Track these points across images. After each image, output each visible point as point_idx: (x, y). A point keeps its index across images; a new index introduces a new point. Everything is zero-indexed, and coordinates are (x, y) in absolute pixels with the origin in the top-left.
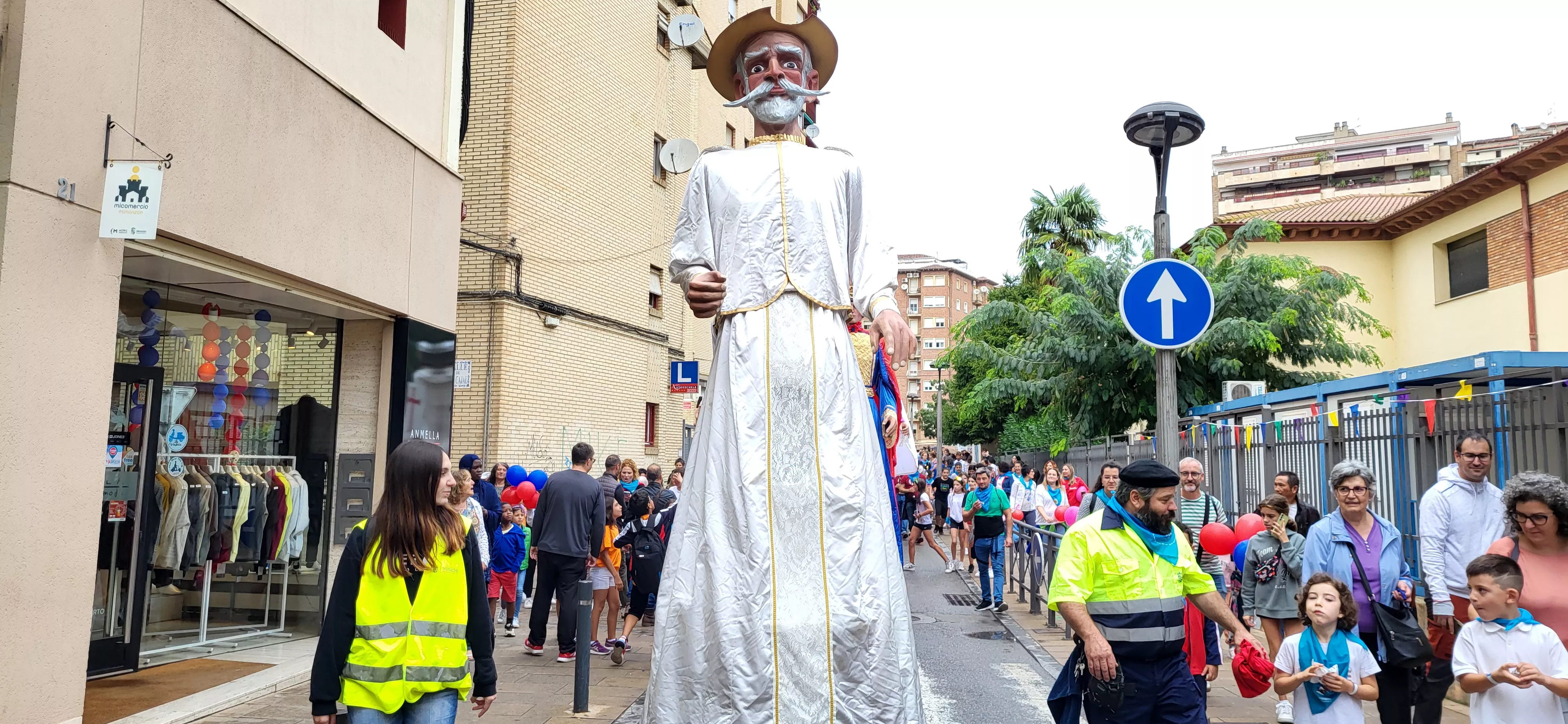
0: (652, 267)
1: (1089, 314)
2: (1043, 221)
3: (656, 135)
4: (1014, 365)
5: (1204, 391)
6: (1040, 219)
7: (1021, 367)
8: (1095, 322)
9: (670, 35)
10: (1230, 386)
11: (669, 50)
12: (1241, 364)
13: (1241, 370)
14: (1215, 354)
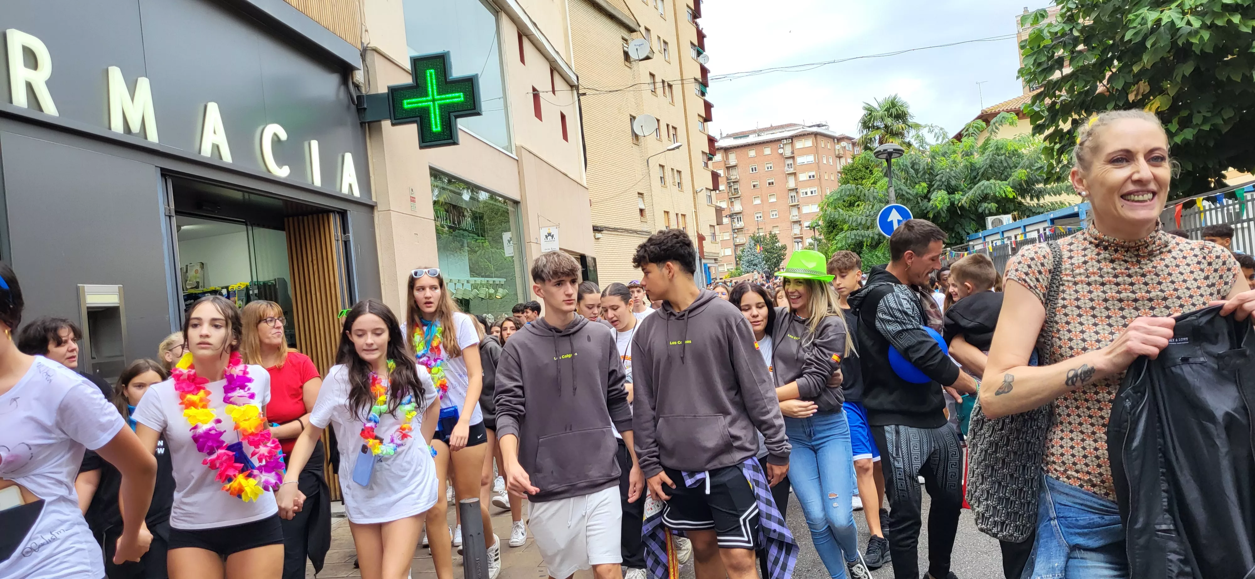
0: (639, 193)
1: (900, 189)
2: (872, 122)
3: (631, 115)
4: (859, 221)
5: (977, 224)
6: (870, 121)
7: (863, 222)
8: (904, 193)
9: (631, 54)
10: (990, 220)
11: (630, 62)
12: (997, 205)
13: (998, 209)
14: (980, 202)
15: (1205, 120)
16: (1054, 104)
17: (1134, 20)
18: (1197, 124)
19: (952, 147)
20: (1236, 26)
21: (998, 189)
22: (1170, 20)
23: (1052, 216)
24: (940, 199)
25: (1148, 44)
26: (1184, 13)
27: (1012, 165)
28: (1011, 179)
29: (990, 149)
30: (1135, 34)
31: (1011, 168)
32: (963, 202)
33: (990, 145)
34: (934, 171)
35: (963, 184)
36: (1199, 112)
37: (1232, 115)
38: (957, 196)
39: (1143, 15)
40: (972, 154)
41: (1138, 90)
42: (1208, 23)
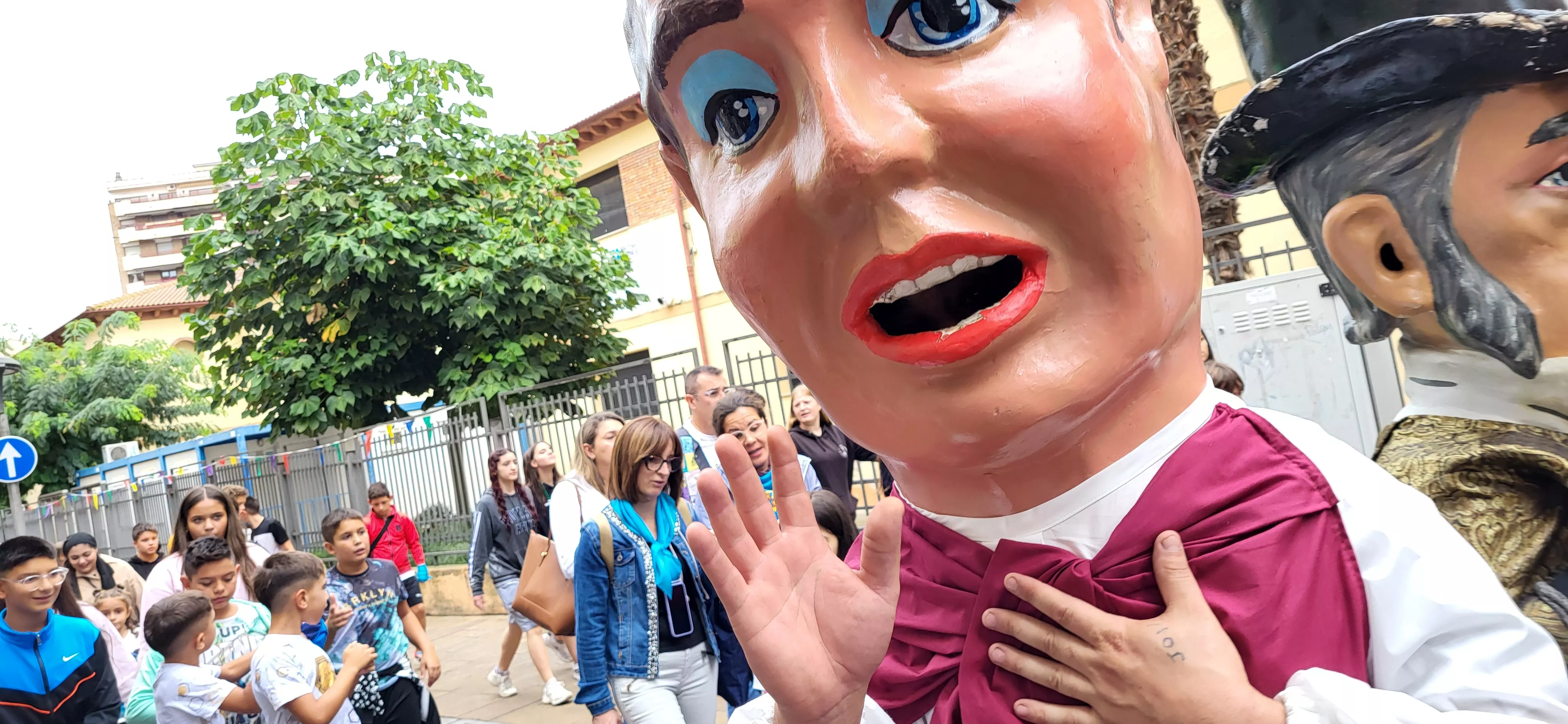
5: (89, 455)
10: (108, 449)
12: (116, 430)
13: (118, 434)
14: (93, 426)
15: (383, 346)
16: (221, 319)
17: (313, 243)
18: (375, 351)
19: (48, 354)
20: (405, 259)
21: (119, 408)
22: (347, 248)
23: (202, 443)
24: (37, 423)
25: (328, 268)
26: (360, 241)
27: (134, 379)
28: (134, 396)
29: (105, 358)
30: (315, 257)
31: (133, 383)
32: (70, 427)
33: (105, 353)
34: (24, 385)
35: (67, 405)
36: (375, 338)
37: (405, 342)
38: (61, 419)
39: (321, 239)
40: (78, 363)
41: (316, 311)
42: (382, 254)
